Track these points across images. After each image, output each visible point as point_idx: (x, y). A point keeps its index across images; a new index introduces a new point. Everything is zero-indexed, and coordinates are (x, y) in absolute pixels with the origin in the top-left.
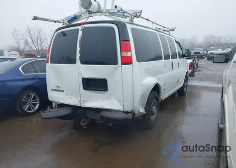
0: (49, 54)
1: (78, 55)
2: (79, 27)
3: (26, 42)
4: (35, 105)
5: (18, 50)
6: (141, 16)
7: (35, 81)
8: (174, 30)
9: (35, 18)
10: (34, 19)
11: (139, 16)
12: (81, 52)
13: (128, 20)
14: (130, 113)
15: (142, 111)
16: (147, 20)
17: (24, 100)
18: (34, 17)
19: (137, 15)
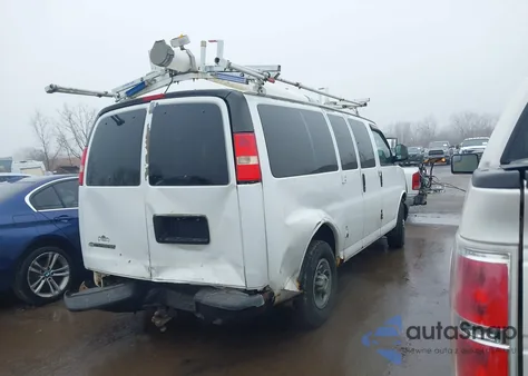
0: (84, 164)
1: (144, 166)
2: (147, 106)
3: (63, 140)
4: (59, 280)
5: (44, 157)
6: (279, 77)
7: (60, 226)
8: (365, 105)
9: (53, 89)
10: (49, 92)
11: (276, 78)
12: (150, 158)
13: (251, 87)
14: (261, 292)
15: (291, 286)
16: (297, 85)
17: (33, 270)
18: (51, 86)
19: (271, 76)
